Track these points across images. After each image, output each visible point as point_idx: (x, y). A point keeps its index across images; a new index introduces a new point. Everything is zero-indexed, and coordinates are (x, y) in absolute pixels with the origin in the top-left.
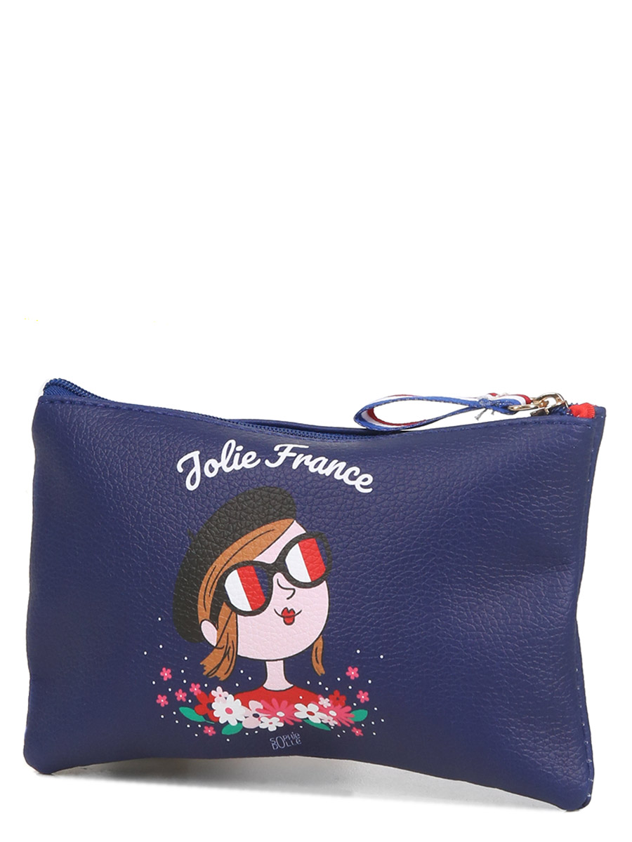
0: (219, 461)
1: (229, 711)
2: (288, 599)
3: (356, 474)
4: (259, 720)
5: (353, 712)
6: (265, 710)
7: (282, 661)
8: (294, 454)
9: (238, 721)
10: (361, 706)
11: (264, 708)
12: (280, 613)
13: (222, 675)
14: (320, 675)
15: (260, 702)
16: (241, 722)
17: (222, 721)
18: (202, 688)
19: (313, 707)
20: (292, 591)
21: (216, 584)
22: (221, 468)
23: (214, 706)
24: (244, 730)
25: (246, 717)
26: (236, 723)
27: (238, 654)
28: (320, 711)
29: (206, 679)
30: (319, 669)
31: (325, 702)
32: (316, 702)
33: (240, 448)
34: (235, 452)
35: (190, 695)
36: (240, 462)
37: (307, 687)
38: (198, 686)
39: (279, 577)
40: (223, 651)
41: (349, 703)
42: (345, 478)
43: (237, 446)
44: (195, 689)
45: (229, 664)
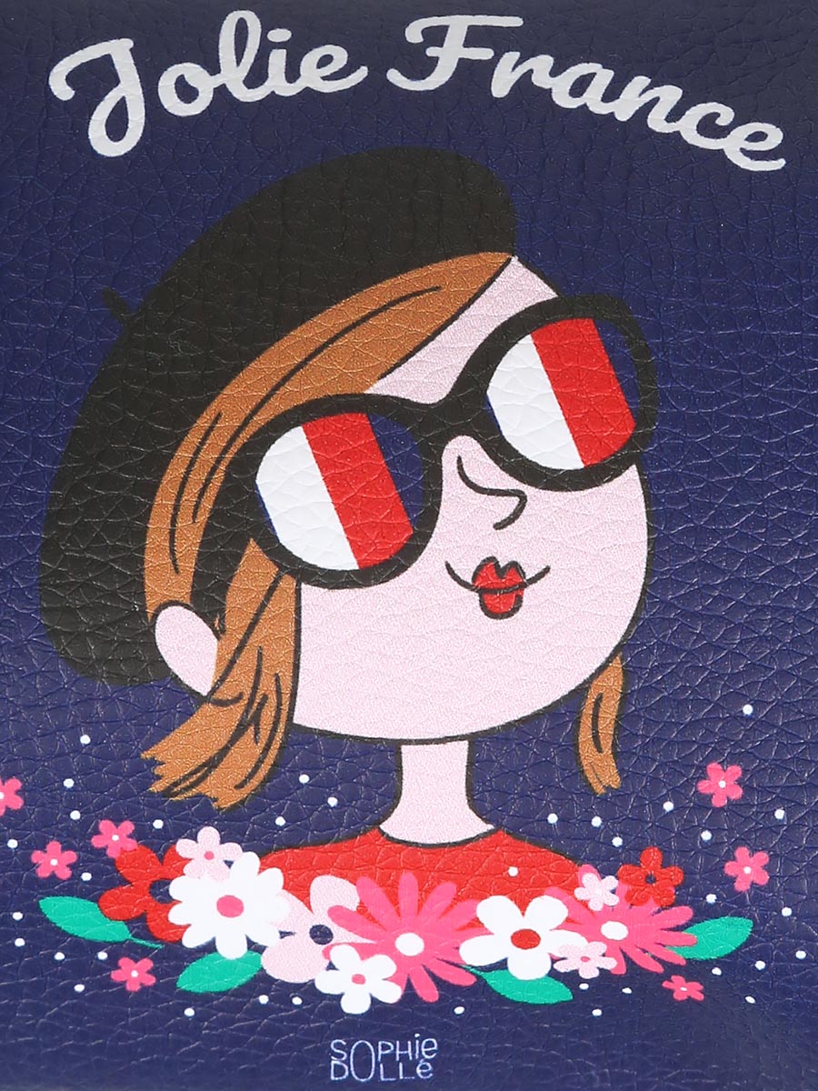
0: (213, 67)
1: (230, 906)
2: (499, 526)
3: (721, 122)
4: (326, 954)
5: (696, 926)
6: (362, 919)
7: (465, 744)
8: (485, 54)
9: (251, 944)
10: (733, 904)
11: (362, 909)
12: (468, 578)
13: (223, 789)
14: (600, 790)
15: (353, 881)
16: (260, 949)
17: (191, 941)
18: (142, 834)
19: (547, 911)
20: (516, 500)
21: (219, 476)
22: (221, 92)
23: (176, 889)
24: (263, 981)
25: (283, 934)
26: (242, 950)
27: (296, 720)
28: (569, 924)
29: (158, 805)
30: (602, 771)
31: (598, 890)
32: (567, 886)
33: (280, 35)
34: (266, 47)
35: (94, 858)
36: (292, 73)
37: (543, 837)
38: (128, 826)
39: (463, 450)
40: (237, 711)
41: (688, 895)
42: (687, 128)
43: (266, 29)
44: (115, 838)
45: (259, 751)
